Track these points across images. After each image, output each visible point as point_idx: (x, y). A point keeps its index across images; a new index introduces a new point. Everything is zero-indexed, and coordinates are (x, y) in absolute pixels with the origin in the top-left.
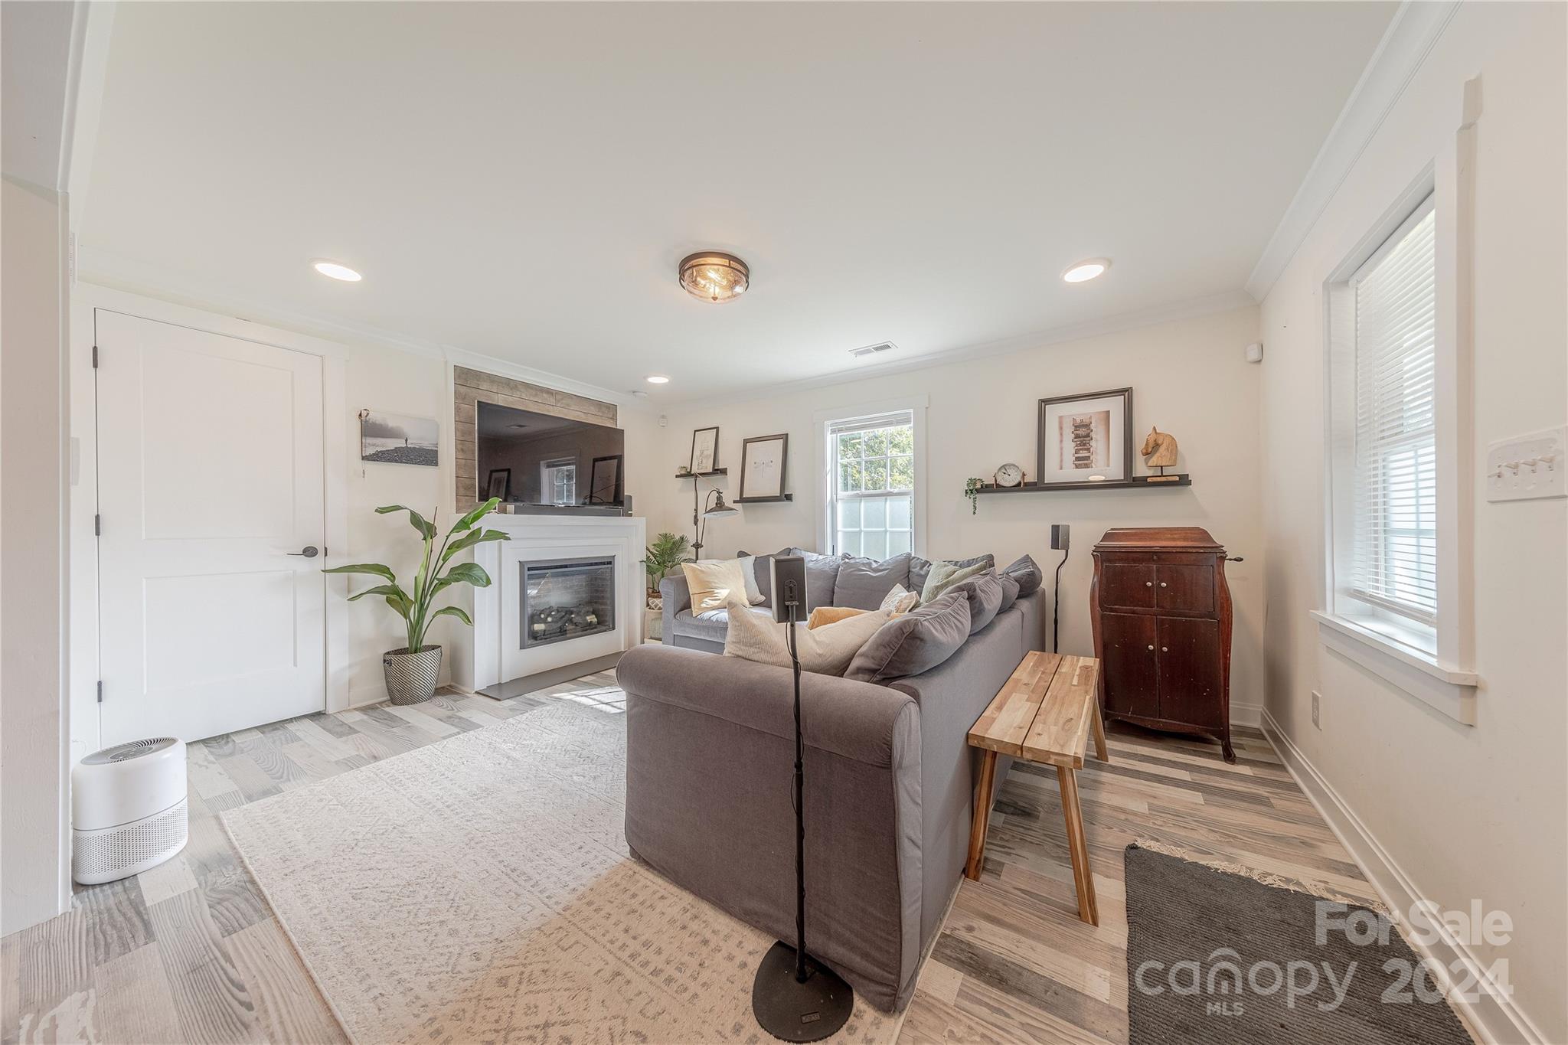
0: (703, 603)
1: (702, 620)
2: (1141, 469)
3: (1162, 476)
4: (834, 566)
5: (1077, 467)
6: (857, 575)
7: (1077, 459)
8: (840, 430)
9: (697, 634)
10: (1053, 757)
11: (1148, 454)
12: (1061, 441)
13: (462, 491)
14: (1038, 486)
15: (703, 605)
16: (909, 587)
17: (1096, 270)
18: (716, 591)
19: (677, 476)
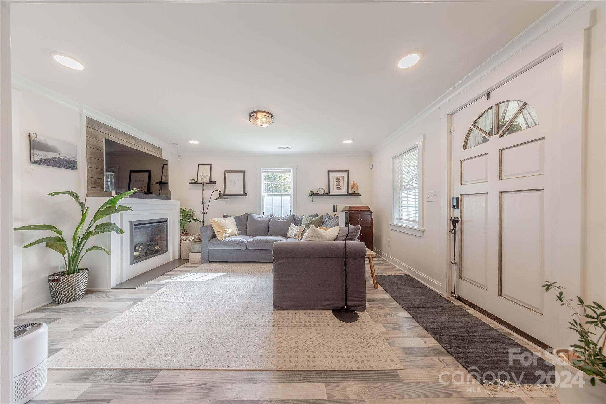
0: (223, 235)
1: (224, 241)
2: (350, 192)
3: (355, 193)
4: (267, 219)
5: (337, 190)
6: (277, 221)
7: (337, 188)
8: (266, 172)
9: (223, 247)
10: (371, 255)
11: (352, 188)
12: (333, 183)
13: (90, 185)
14: (328, 194)
15: (224, 236)
16: (295, 224)
17: (350, 142)
18: (228, 230)
19: (190, 183)
